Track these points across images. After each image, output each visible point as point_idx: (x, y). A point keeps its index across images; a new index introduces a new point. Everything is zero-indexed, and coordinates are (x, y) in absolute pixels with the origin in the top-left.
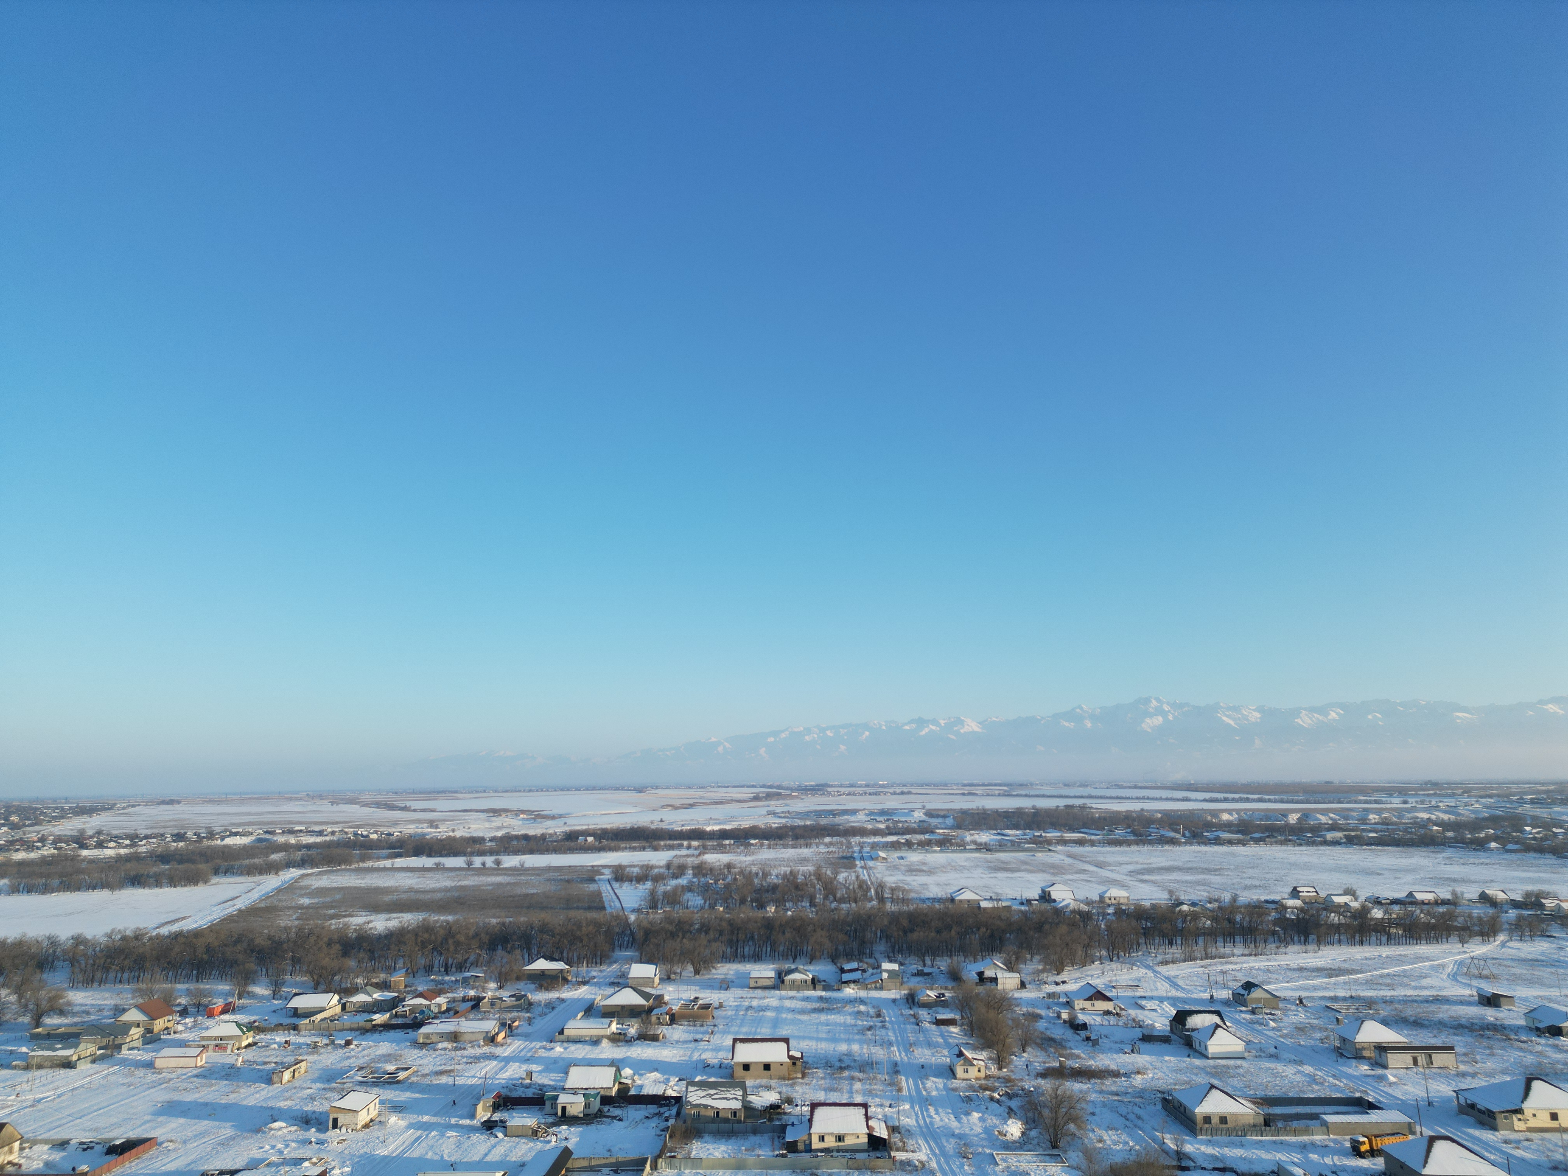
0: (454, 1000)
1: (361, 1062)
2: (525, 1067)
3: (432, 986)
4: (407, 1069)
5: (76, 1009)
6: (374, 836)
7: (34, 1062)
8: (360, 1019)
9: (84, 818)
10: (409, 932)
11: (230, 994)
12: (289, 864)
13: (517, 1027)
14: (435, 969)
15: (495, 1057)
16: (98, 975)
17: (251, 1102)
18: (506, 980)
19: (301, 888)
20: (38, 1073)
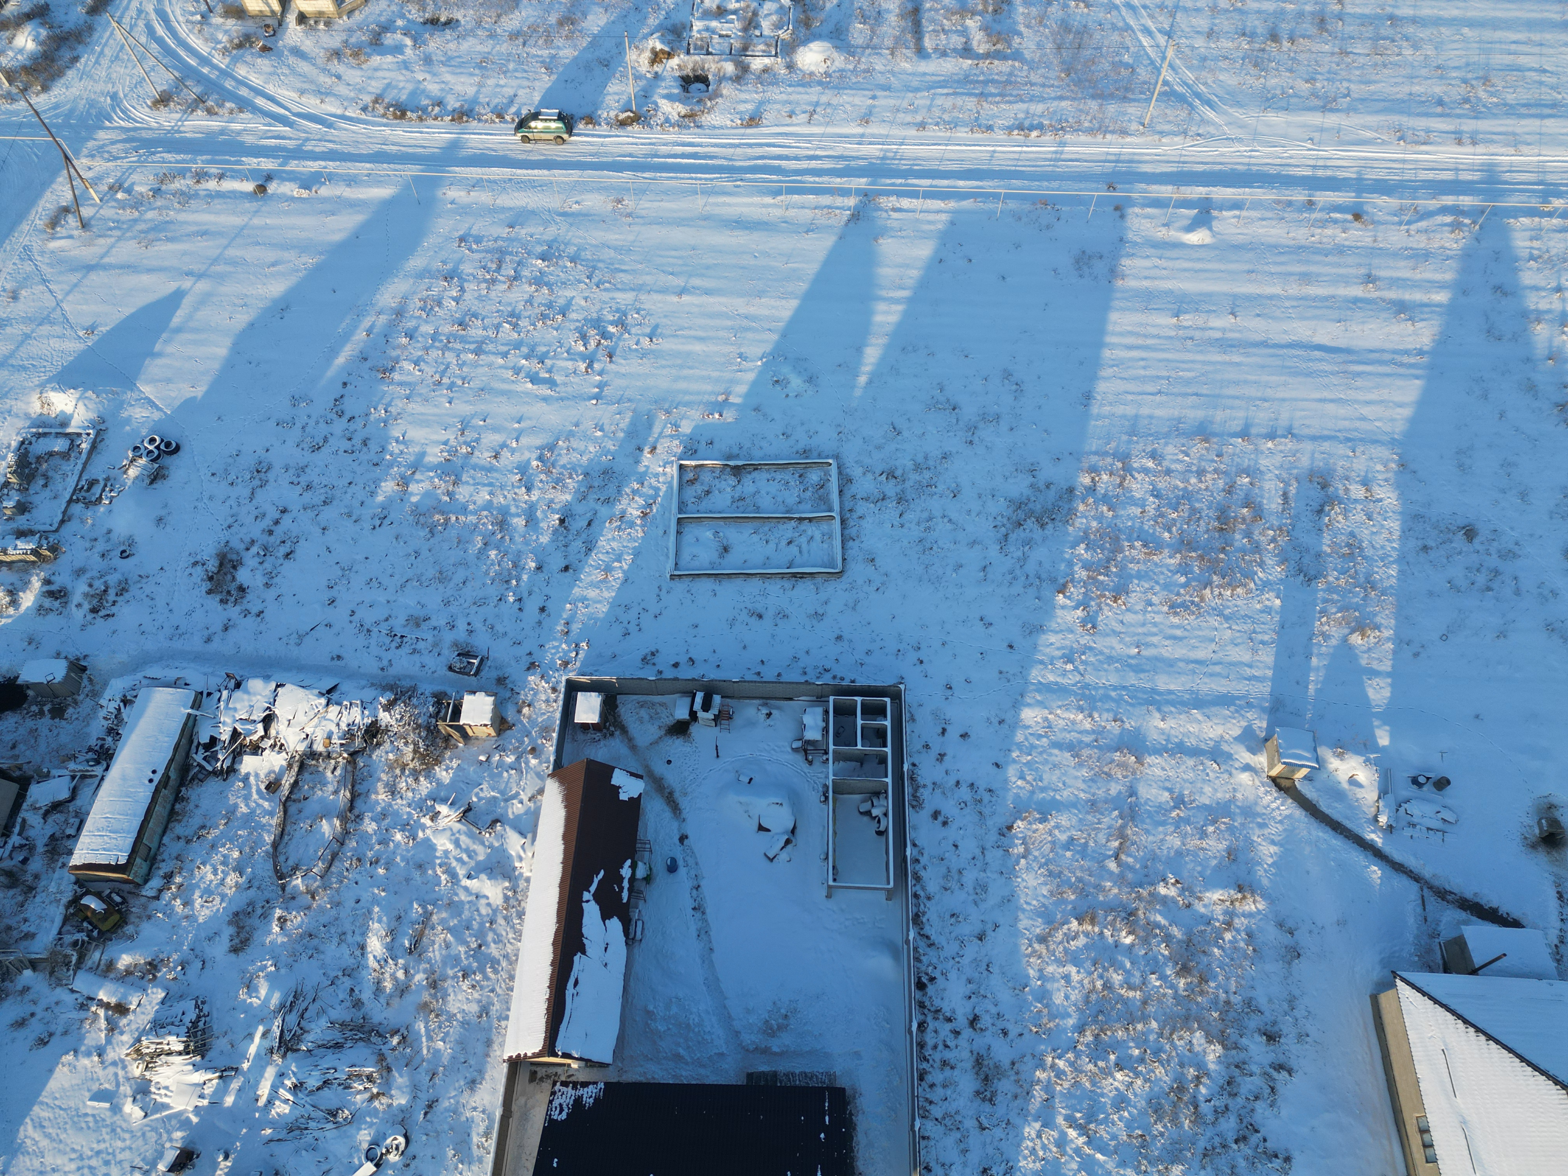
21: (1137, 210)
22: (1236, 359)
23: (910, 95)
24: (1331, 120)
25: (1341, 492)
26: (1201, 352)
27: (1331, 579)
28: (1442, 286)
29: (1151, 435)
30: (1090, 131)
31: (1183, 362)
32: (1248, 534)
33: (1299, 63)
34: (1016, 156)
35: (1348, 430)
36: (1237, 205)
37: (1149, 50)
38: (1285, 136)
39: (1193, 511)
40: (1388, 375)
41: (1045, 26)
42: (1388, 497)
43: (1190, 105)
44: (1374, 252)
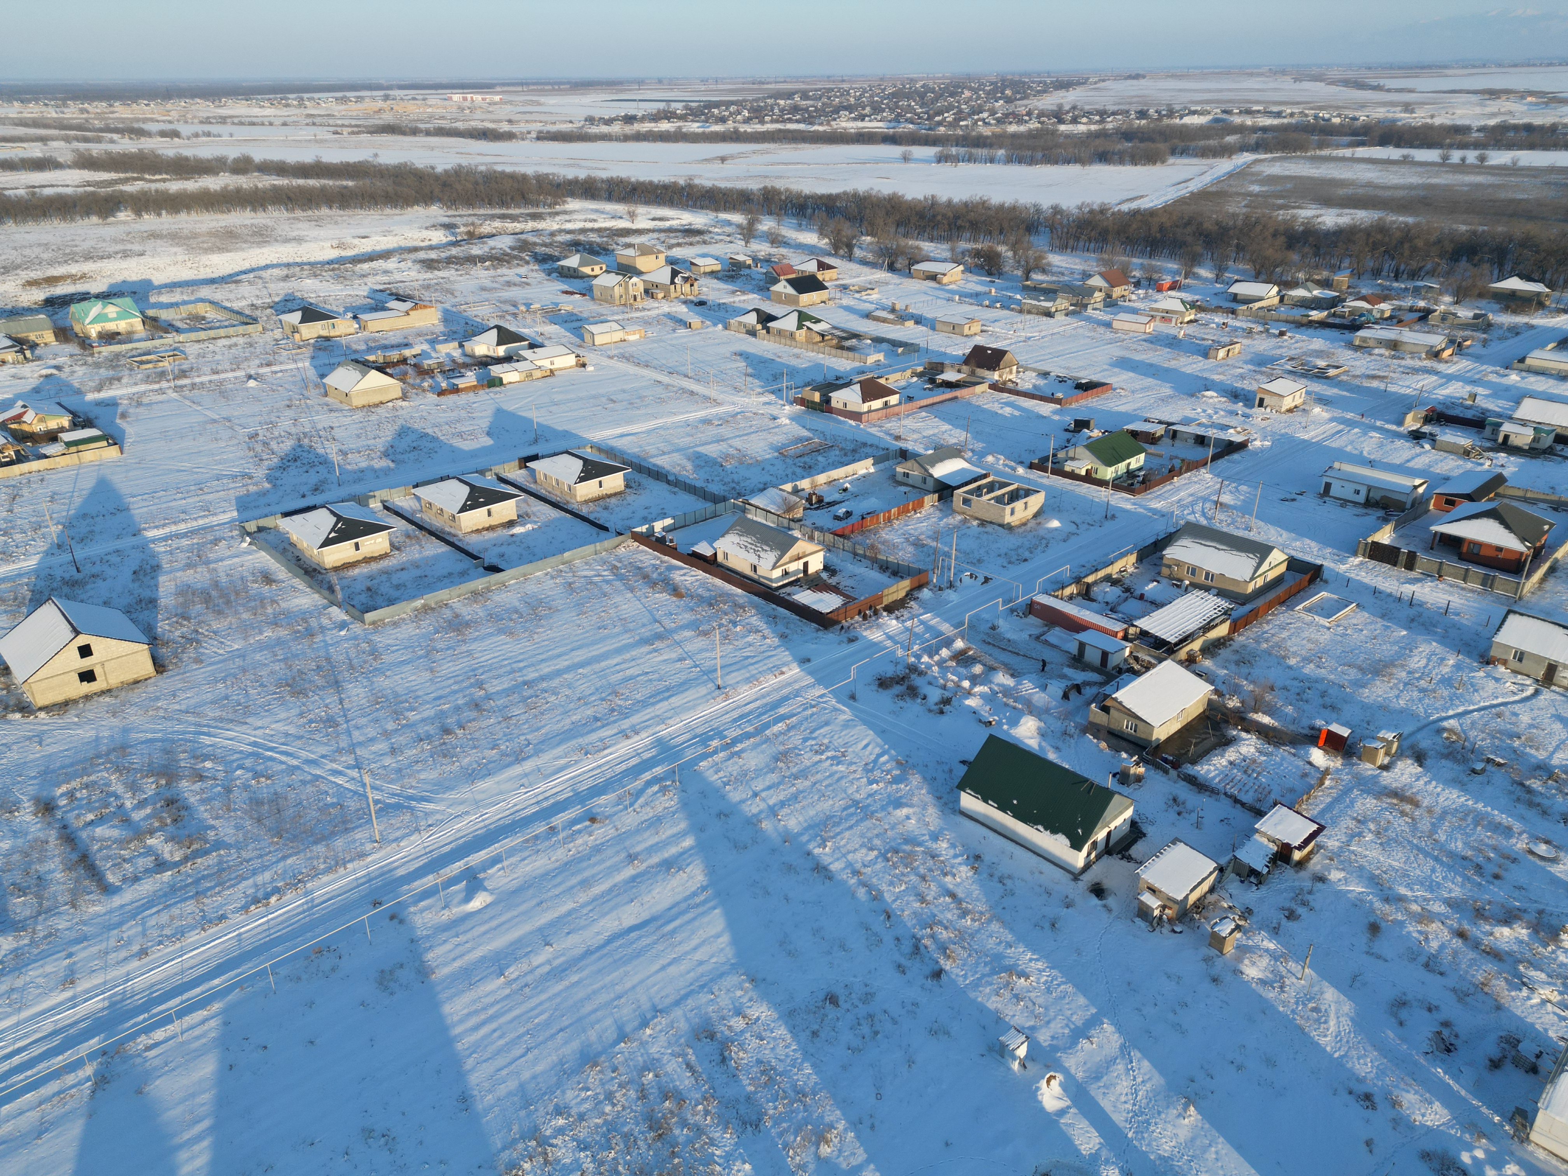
0: (1400, 309)
1: (1292, 353)
2: (1468, 388)
3: (1377, 291)
4: (1337, 367)
5: (1055, 269)
6: (1336, 121)
7: (1025, 308)
8: (1297, 314)
9: (1062, 93)
10: (1361, 230)
11: (1178, 273)
12: (1244, 148)
13: (1468, 347)
14: (1384, 273)
15: (1436, 373)
16: (1071, 242)
17: (1188, 370)
18: (1465, 296)
19: (1253, 174)
20: (1029, 317)
21: (412, 909)
22: (574, 978)
23: (115, 932)
24: (528, 765)
25: (727, 1033)
26: (542, 991)
27: (771, 1112)
28: (683, 834)
29: (545, 1094)
30: (329, 870)
31: (532, 1009)
32: (684, 1124)
33: (478, 740)
34: (266, 927)
35: (697, 979)
36: (495, 860)
37: (347, 785)
38: (501, 793)
39: (626, 1136)
40: (694, 919)
41: (235, 810)
42: (761, 1011)
43: (408, 808)
44: (621, 838)
